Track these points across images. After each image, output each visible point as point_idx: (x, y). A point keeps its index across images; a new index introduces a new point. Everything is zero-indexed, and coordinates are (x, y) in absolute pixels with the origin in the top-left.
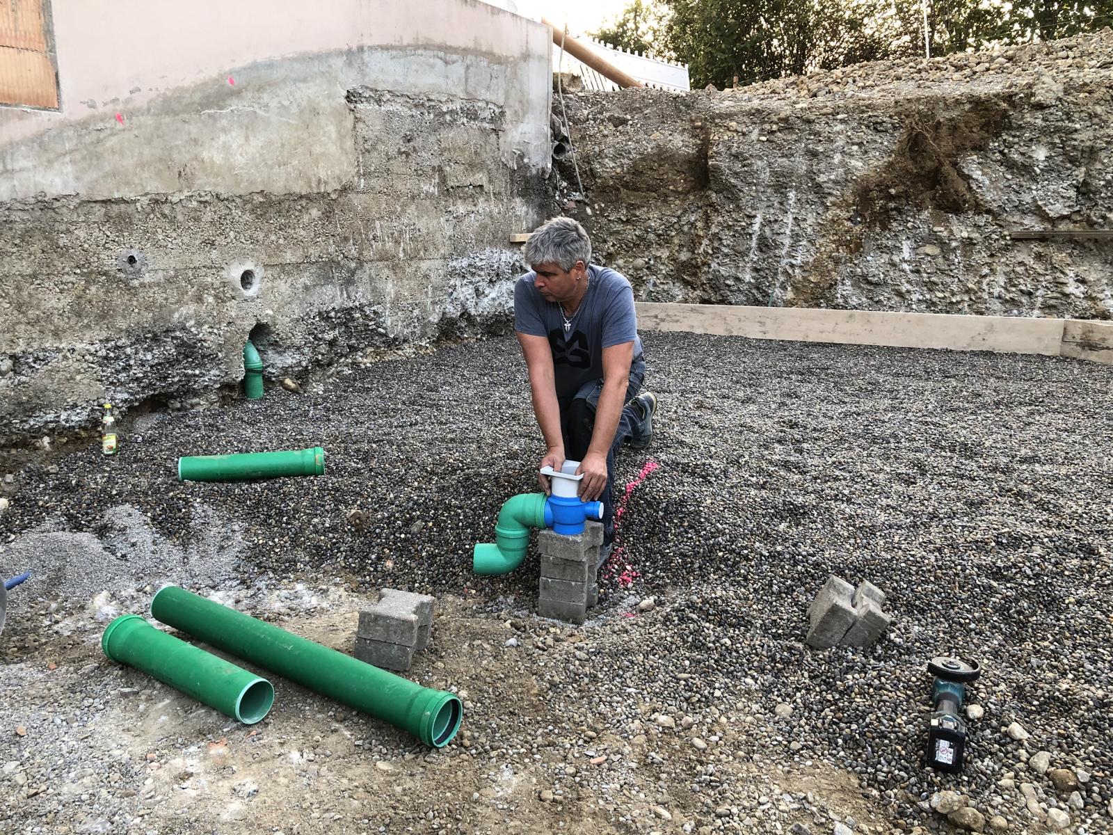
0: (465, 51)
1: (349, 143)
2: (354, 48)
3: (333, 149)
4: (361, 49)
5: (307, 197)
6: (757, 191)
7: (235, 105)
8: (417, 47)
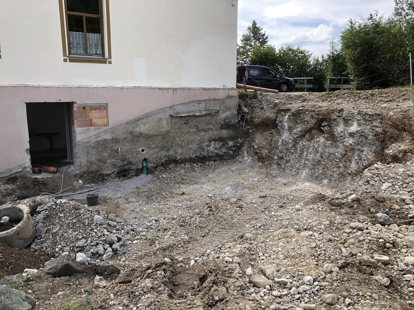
0: (206, 100)
1: (170, 124)
2: (172, 106)
3: (165, 125)
4: (174, 106)
5: (158, 135)
7: (142, 121)
8: (190, 102)
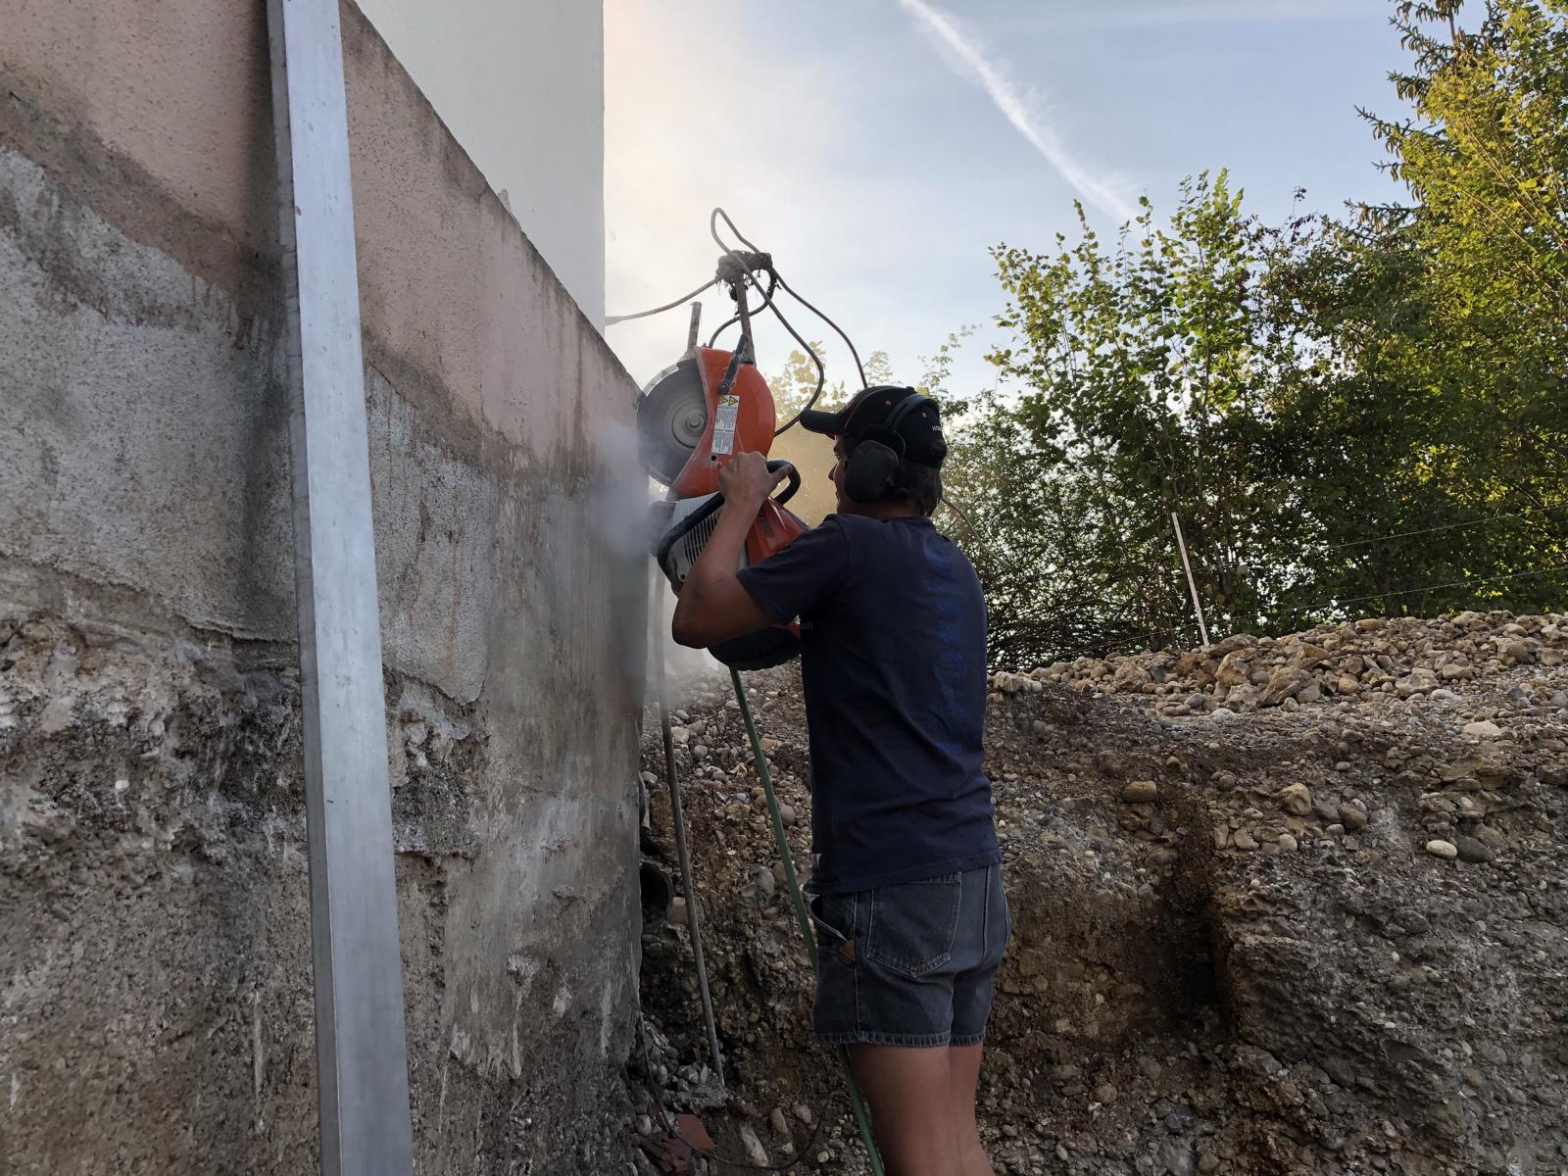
6: (1479, 1060)
